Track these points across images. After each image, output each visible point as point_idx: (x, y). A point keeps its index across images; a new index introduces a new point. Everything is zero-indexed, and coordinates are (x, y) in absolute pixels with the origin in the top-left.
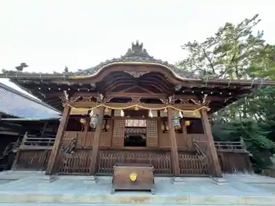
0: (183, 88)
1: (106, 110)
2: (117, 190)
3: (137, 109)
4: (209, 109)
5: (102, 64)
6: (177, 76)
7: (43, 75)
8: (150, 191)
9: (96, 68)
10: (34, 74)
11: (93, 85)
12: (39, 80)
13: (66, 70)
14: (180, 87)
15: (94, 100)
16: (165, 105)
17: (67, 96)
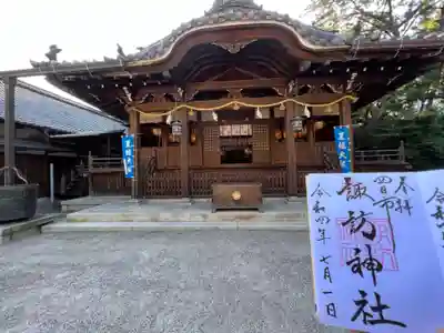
0: (314, 66)
1: (191, 113)
2: (218, 210)
3: (236, 108)
4: (355, 99)
5: (175, 35)
6: (305, 43)
7: (89, 65)
8: (256, 210)
9: (166, 43)
10: (77, 65)
11: (166, 74)
12: (86, 73)
13: (120, 50)
14: (308, 64)
15: (169, 98)
16: (282, 98)
17: (129, 95)
